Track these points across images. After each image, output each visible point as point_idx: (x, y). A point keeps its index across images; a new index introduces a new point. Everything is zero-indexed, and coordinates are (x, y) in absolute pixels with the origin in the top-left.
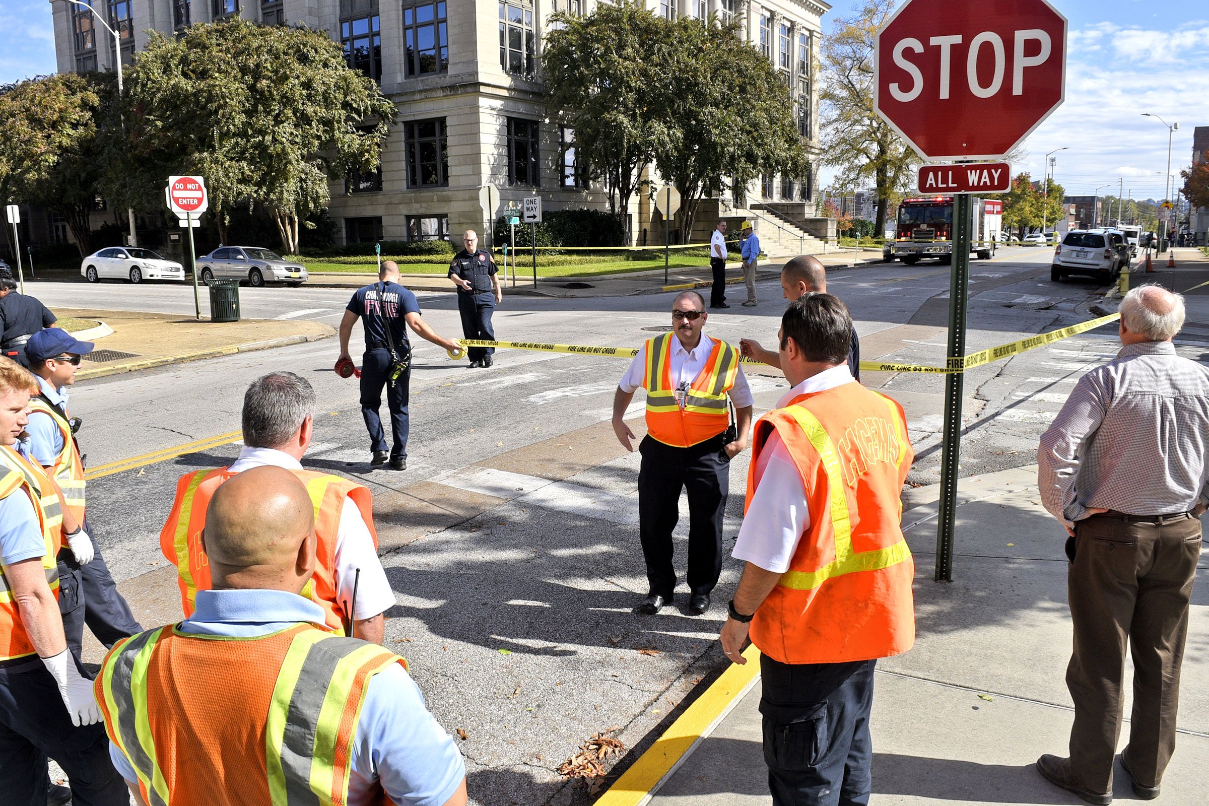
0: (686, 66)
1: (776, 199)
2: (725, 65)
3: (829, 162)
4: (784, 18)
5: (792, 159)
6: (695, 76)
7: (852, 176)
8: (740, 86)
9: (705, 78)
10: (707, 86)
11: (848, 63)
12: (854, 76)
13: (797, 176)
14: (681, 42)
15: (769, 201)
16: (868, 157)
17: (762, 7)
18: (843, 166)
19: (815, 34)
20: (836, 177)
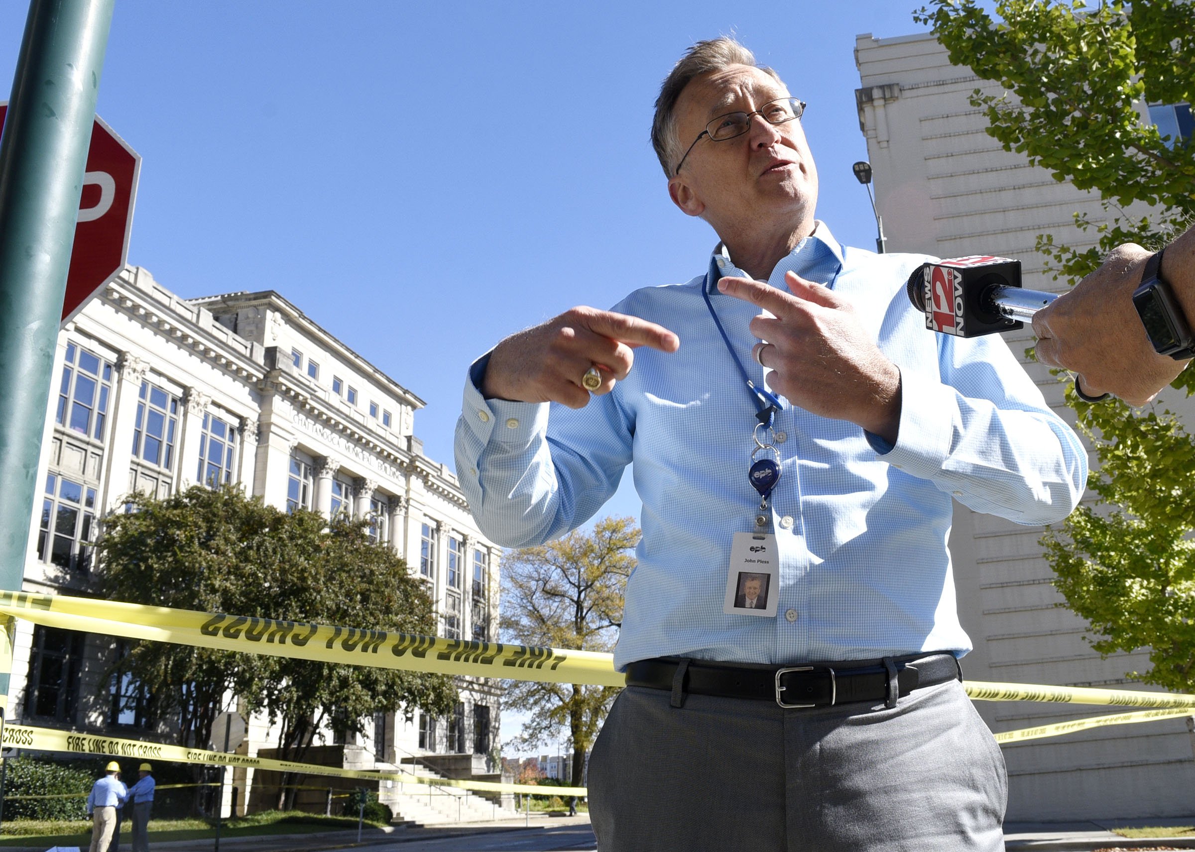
0: (292, 566)
1: (441, 750)
2: (343, 567)
3: (513, 705)
4: (453, 530)
5: (434, 689)
6: (303, 579)
7: (545, 723)
8: (362, 594)
9: (316, 580)
10: (319, 592)
11: (533, 584)
12: (539, 599)
13: (441, 712)
14: (292, 538)
15: (429, 753)
16: (561, 699)
17: (425, 515)
18: (534, 711)
19: (493, 550)
20: (524, 725)
